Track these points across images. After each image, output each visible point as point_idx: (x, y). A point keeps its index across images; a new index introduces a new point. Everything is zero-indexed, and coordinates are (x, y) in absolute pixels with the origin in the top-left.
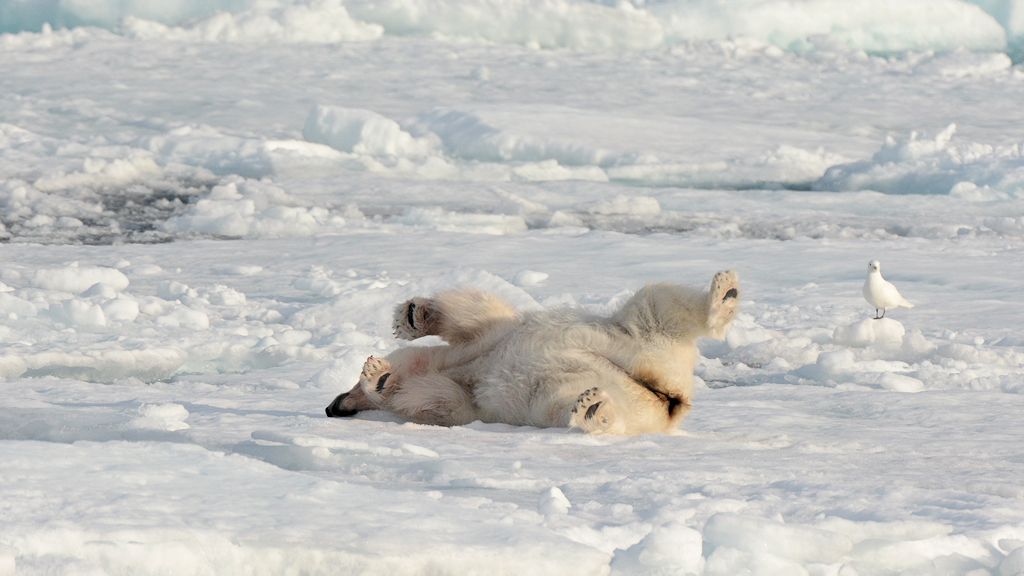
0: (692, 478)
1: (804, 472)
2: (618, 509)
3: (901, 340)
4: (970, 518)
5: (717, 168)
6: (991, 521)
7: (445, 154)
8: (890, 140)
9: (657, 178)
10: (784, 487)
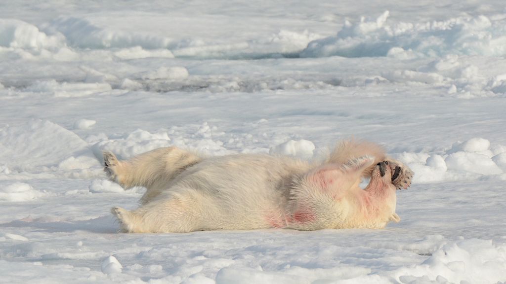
0: (196, 247)
1: (261, 240)
2: (153, 268)
3: (312, 153)
4: (378, 264)
5: (243, 46)
6: (392, 265)
7: (68, 45)
8: (348, 23)
9: (204, 54)
10: (255, 250)
